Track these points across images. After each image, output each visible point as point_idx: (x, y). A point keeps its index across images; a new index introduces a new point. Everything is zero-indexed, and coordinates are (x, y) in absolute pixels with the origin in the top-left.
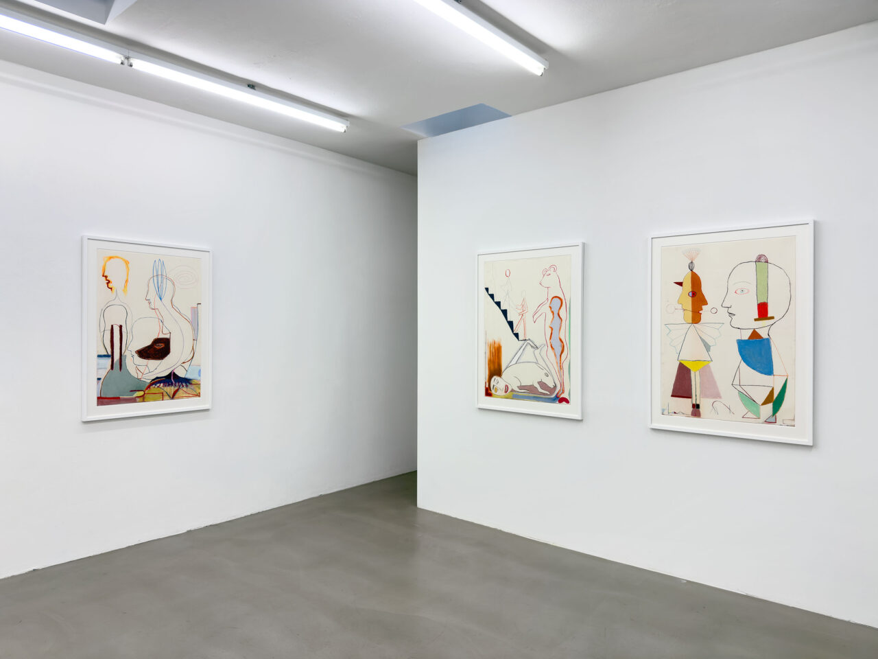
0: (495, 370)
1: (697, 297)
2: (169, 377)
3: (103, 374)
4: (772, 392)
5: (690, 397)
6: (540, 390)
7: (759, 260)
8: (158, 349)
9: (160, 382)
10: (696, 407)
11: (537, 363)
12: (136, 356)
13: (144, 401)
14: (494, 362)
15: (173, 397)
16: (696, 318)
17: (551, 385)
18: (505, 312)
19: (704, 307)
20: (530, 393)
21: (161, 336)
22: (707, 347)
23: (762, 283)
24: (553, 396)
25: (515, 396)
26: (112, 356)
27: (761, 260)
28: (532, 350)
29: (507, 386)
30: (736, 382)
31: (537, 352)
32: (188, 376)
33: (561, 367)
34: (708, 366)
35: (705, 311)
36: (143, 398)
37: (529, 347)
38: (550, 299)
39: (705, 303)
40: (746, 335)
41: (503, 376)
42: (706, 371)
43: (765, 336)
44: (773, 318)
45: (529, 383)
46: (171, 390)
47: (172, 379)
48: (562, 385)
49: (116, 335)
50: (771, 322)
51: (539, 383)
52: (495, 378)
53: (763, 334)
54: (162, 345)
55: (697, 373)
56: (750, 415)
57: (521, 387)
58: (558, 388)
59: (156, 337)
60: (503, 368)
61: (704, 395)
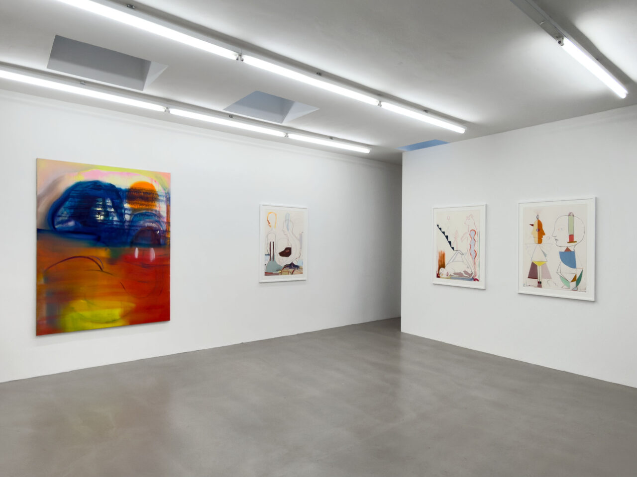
0: (442, 265)
1: (541, 232)
2: (291, 265)
3: (267, 262)
4: (575, 276)
5: (537, 278)
6: (465, 275)
7: (569, 215)
8: (287, 253)
9: (287, 267)
10: (540, 283)
11: (463, 262)
12: (279, 255)
13: (281, 275)
14: (441, 261)
15: (292, 274)
16: (540, 241)
17: (470, 273)
18: (447, 237)
19: (544, 236)
20: (459, 276)
21: (288, 247)
22: (545, 255)
23: (571, 226)
24: (471, 278)
25: (452, 277)
26: (270, 255)
27: (571, 215)
28: (460, 255)
29: (448, 273)
30: (559, 271)
31: (464, 256)
32: (298, 265)
33: (475, 264)
34: (545, 264)
35: (544, 238)
36: (281, 274)
37: (459, 254)
38: (470, 231)
39: (544, 234)
40: (563, 250)
41: (446, 268)
42: (544, 266)
43: (572, 250)
44: (576, 242)
45: (459, 272)
46: (291, 270)
47: (292, 266)
48: (475, 272)
49: (272, 246)
50: (575, 243)
51: (464, 271)
52: (442, 269)
53: (572, 249)
54: (288, 251)
55: (540, 267)
56: (565, 287)
57: (455, 274)
58: (473, 274)
59: (286, 247)
60: (446, 264)
61: (543, 277)
